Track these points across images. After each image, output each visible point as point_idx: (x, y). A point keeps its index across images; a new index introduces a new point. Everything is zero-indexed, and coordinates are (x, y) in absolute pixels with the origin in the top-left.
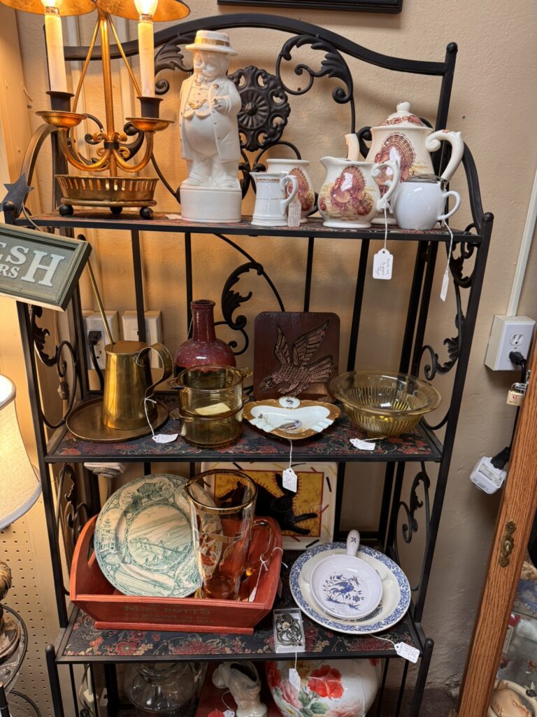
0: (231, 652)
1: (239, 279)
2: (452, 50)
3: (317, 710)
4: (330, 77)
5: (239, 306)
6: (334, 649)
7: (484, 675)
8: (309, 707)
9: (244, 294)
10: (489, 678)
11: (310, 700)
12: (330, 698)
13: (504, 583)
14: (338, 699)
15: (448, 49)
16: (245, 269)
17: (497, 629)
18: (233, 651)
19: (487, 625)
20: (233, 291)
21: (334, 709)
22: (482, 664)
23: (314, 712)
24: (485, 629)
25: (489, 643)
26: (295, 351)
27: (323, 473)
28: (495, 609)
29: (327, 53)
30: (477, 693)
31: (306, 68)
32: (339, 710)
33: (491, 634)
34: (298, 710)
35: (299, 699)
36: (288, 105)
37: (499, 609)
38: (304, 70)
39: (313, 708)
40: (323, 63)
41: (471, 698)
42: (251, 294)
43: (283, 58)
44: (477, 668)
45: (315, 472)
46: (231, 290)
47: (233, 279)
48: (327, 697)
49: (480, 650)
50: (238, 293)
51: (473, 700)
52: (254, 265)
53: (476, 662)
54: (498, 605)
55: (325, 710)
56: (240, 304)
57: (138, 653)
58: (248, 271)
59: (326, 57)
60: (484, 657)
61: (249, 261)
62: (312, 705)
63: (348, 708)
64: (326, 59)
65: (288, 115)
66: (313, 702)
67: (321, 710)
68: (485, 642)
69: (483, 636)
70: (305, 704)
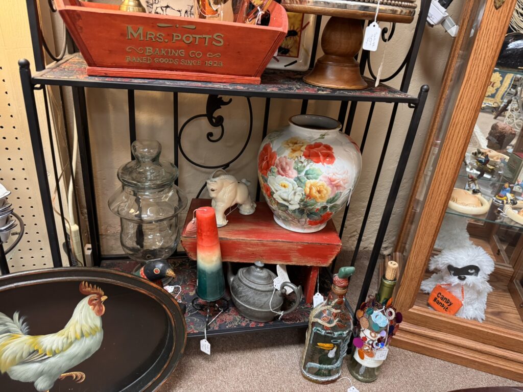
3: (310, 176)
7: (458, 145)
8: (303, 174)
10: (463, 146)
11: (304, 167)
12: (323, 164)
13: (495, 29)
14: (330, 165)
17: (479, 88)
19: (470, 85)
21: (326, 175)
22: (459, 132)
23: (307, 178)
24: (467, 90)
25: (469, 106)
28: (481, 65)
30: (448, 166)
32: (330, 175)
33: (473, 94)
34: (292, 180)
35: (295, 169)
37: (485, 63)
39: (306, 174)
41: (442, 174)
44: (452, 139)
48: (320, 164)
49: (458, 116)
51: (444, 175)
53: (453, 131)
54: (484, 58)
55: (318, 175)
60: (461, 124)
62: (307, 171)
63: (338, 176)
66: (307, 168)
67: (315, 175)
68: (465, 107)
69: (464, 99)
70: (299, 171)
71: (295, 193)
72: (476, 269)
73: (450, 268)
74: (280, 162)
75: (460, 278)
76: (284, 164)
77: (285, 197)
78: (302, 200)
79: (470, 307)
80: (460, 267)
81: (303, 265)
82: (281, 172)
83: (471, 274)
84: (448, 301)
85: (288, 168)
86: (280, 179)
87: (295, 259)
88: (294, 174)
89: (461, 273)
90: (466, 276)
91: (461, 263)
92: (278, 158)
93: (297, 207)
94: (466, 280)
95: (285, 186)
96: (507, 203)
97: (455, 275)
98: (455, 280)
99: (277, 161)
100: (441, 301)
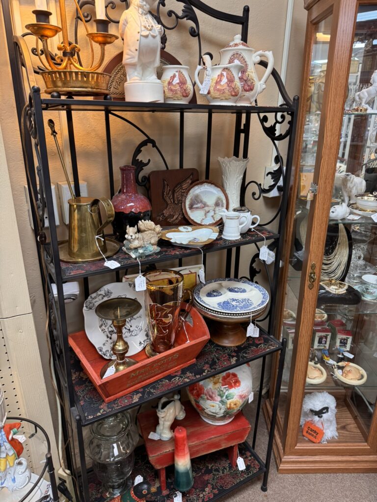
0: (189, 380)
1: (141, 151)
2: (246, 10)
3: (229, 397)
4: (187, 20)
5: (143, 169)
6: (241, 360)
8: (224, 397)
9: (145, 161)
11: (224, 393)
12: (235, 388)
13: (311, 299)
15: (244, 8)
16: (144, 144)
18: (190, 379)
20: (138, 160)
21: (238, 394)
22: (304, 348)
23: (227, 399)
26: (175, 195)
27: (196, 273)
29: (184, 4)
30: (302, 366)
31: (174, 13)
32: (240, 393)
34: (218, 402)
35: (218, 396)
36: (165, 36)
38: (173, 14)
39: (227, 397)
40: (183, 11)
42: (149, 160)
43: (161, 5)
45: (192, 273)
46: (137, 159)
47: (138, 151)
50: (141, 161)
52: (149, 141)
55: (233, 396)
56: (143, 168)
57: (135, 401)
58: (147, 145)
59: (184, 7)
61: (146, 138)
62: (226, 395)
63: (244, 391)
64: (184, 8)
65: (166, 43)
66: (227, 393)
67: (231, 396)
70: (222, 397)
71: (220, 409)
72: (327, 409)
73: (312, 411)
74: (208, 392)
75: (319, 417)
76: (211, 393)
77: (214, 411)
78: (225, 412)
79: (328, 430)
80: (318, 410)
81: (229, 446)
82: (210, 398)
83: (325, 413)
84: (315, 432)
85: (214, 396)
86: (209, 402)
87: (224, 445)
88: (219, 399)
89: (319, 413)
90: (323, 415)
91: (318, 408)
92: (205, 389)
93: (222, 415)
94: (323, 417)
95: (213, 406)
96: (335, 368)
97: (315, 415)
98: (316, 418)
99: (205, 391)
100: (311, 432)
